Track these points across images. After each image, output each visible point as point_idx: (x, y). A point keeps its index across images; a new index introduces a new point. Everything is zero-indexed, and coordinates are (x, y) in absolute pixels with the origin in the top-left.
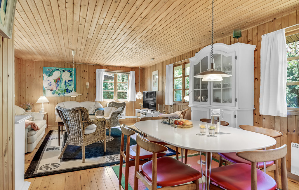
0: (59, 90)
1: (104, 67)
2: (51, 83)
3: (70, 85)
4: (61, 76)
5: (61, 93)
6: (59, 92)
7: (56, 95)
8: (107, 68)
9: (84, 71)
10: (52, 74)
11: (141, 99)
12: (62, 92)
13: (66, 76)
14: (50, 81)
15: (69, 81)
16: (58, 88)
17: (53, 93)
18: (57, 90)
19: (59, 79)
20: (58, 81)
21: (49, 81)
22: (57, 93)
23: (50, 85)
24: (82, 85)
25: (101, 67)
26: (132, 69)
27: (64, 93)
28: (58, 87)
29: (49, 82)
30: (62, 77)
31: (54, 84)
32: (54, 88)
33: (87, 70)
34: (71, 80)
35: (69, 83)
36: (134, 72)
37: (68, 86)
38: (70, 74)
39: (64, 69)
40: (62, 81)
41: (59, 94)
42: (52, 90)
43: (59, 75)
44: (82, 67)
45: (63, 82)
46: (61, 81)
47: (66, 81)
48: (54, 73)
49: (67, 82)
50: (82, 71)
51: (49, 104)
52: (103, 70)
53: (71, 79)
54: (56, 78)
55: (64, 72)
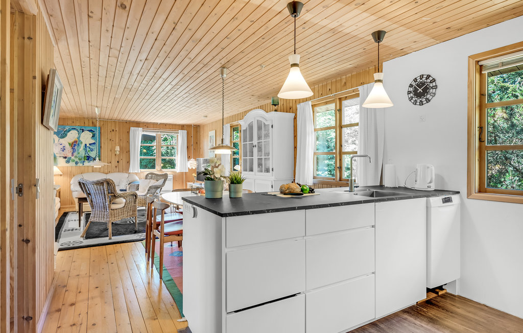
0: (76, 157)
1: (141, 125)
2: (64, 147)
3: (92, 150)
4: (78, 138)
5: (78, 161)
6: (77, 160)
7: (72, 164)
8: (146, 125)
9: (113, 130)
10: (66, 135)
11: (194, 168)
12: (80, 159)
13: (86, 138)
14: (63, 145)
15: (90, 144)
16: (75, 154)
17: (68, 162)
18: (73, 158)
19: (76, 142)
20: (74, 145)
21: (61, 144)
22: (74, 161)
23: (63, 149)
24: (109, 150)
25: (138, 124)
26: (182, 127)
27: (84, 162)
28: (74, 154)
29: (61, 146)
30: (81, 139)
31: (68, 148)
32: (69, 155)
33: (117, 129)
34: (94, 143)
35: (90, 147)
36: (185, 132)
37: (89, 151)
38: (92, 135)
39: (83, 128)
40: (80, 144)
41: (77, 163)
42: (65, 158)
43: (77, 135)
44: (109, 125)
45: (82, 146)
46: (79, 145)
47: (86, 145)
48: (69, 134)
49: (88, 145)
50: (109, 131)
51: (62, 177)
52: (140, 129)
53: (93, 142)
54: (71, 141)
55: (83, 132)
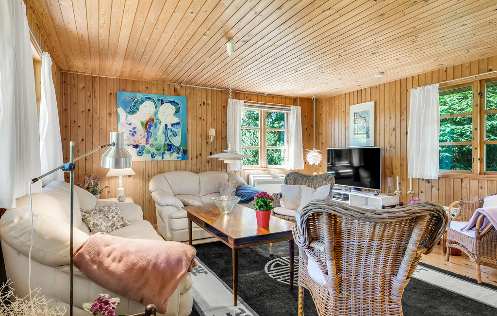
0: (152, 145)
1: (242, 96)
2: (134, 128)
3: (175, 135)
4: (156, 114)
5: (155, 152)
6: (153, 150)
7: (146, 157)
8: (249, 97)
9: (204, 103)
10: (138, 109)
11: (317, 164)
12: (158, 150)
13: (167, 114)
14: (133, 126)
15: (172, 125)
16: (151, 140)
17: (140, 153)
18: (147, 147)
19: (152, 120)
20: (149, 125)
21: (130, 124)
22: (149, 152)
23: (134, 133)
24: (198, 135)
25: (238, 94)
26: (294, 101)
27: (164, 153)
28: (149, 140)
29: (131, 128)
30: (159, 116)
31: (141, 130)
32: (143, 142)
33: (210, 102)
34: (178, 124)
35: (173, 129)
36: (299, 108)
37: (171, 136)
38: (174, 110)
39: (162, 98)
40: (158, 124)
41: (153, 155)
42: (136, 146)
43: (153, 110)
44: (199, 94)
45: (161, 128)
46: (156, 125)
47: (166, 125)
48: (141, 107)
49: (169, 126)
50: (198, 104)
51: (131, 179)
52: (242, 102)
53: (177, 120)
54: (145, 119)
55: (162, 104)
